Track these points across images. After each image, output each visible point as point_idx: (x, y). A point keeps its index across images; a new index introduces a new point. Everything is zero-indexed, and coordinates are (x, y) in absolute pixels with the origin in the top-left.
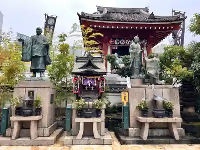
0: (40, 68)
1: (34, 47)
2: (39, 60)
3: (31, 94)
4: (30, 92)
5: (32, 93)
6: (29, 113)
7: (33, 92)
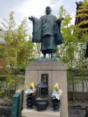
0: (51, 48)
1: (44, 26)
2: (50, 40)
3: (45, 78)
4: (43, 75)
5: (45, 76)
6: (45, 105)
7: (47, 75)
